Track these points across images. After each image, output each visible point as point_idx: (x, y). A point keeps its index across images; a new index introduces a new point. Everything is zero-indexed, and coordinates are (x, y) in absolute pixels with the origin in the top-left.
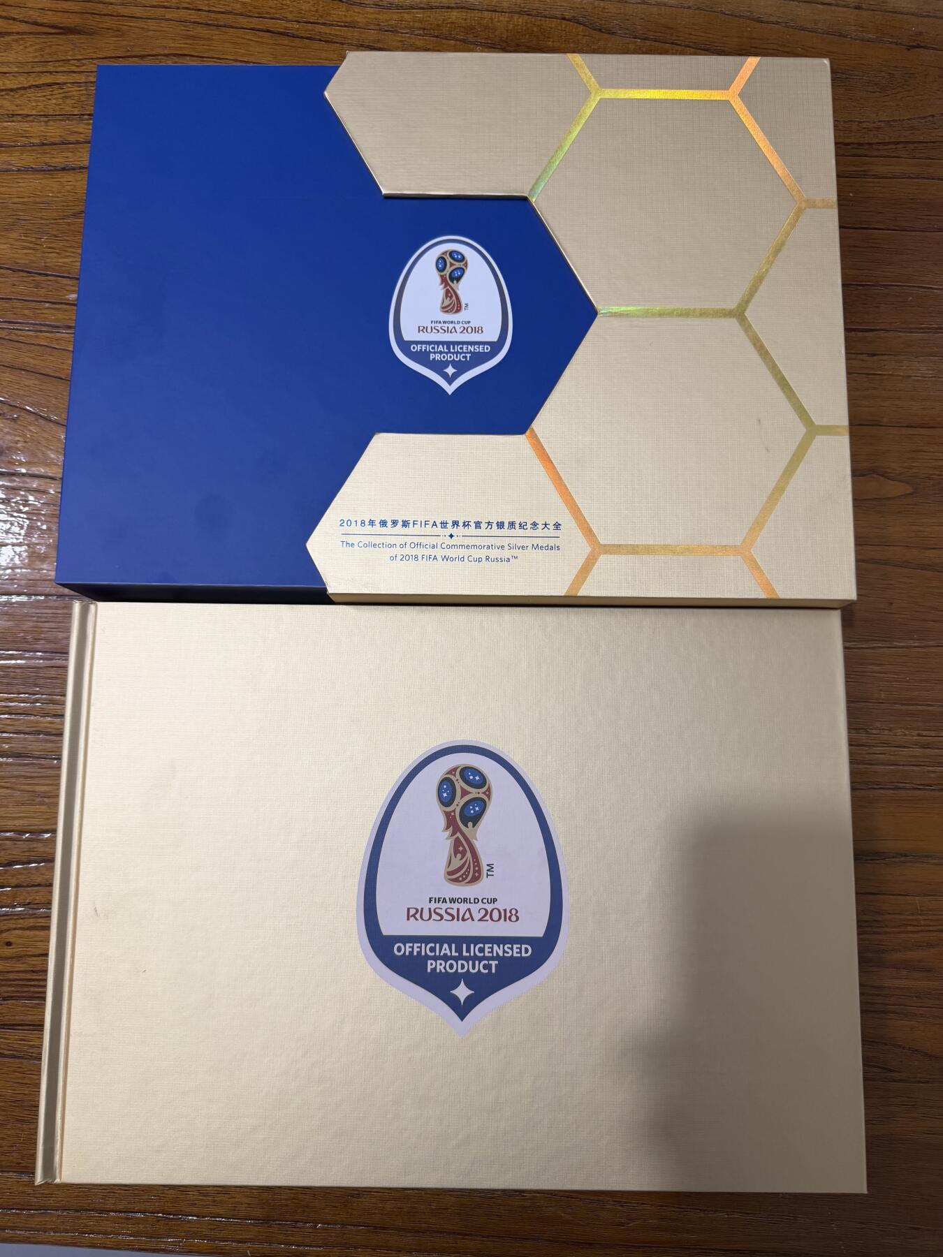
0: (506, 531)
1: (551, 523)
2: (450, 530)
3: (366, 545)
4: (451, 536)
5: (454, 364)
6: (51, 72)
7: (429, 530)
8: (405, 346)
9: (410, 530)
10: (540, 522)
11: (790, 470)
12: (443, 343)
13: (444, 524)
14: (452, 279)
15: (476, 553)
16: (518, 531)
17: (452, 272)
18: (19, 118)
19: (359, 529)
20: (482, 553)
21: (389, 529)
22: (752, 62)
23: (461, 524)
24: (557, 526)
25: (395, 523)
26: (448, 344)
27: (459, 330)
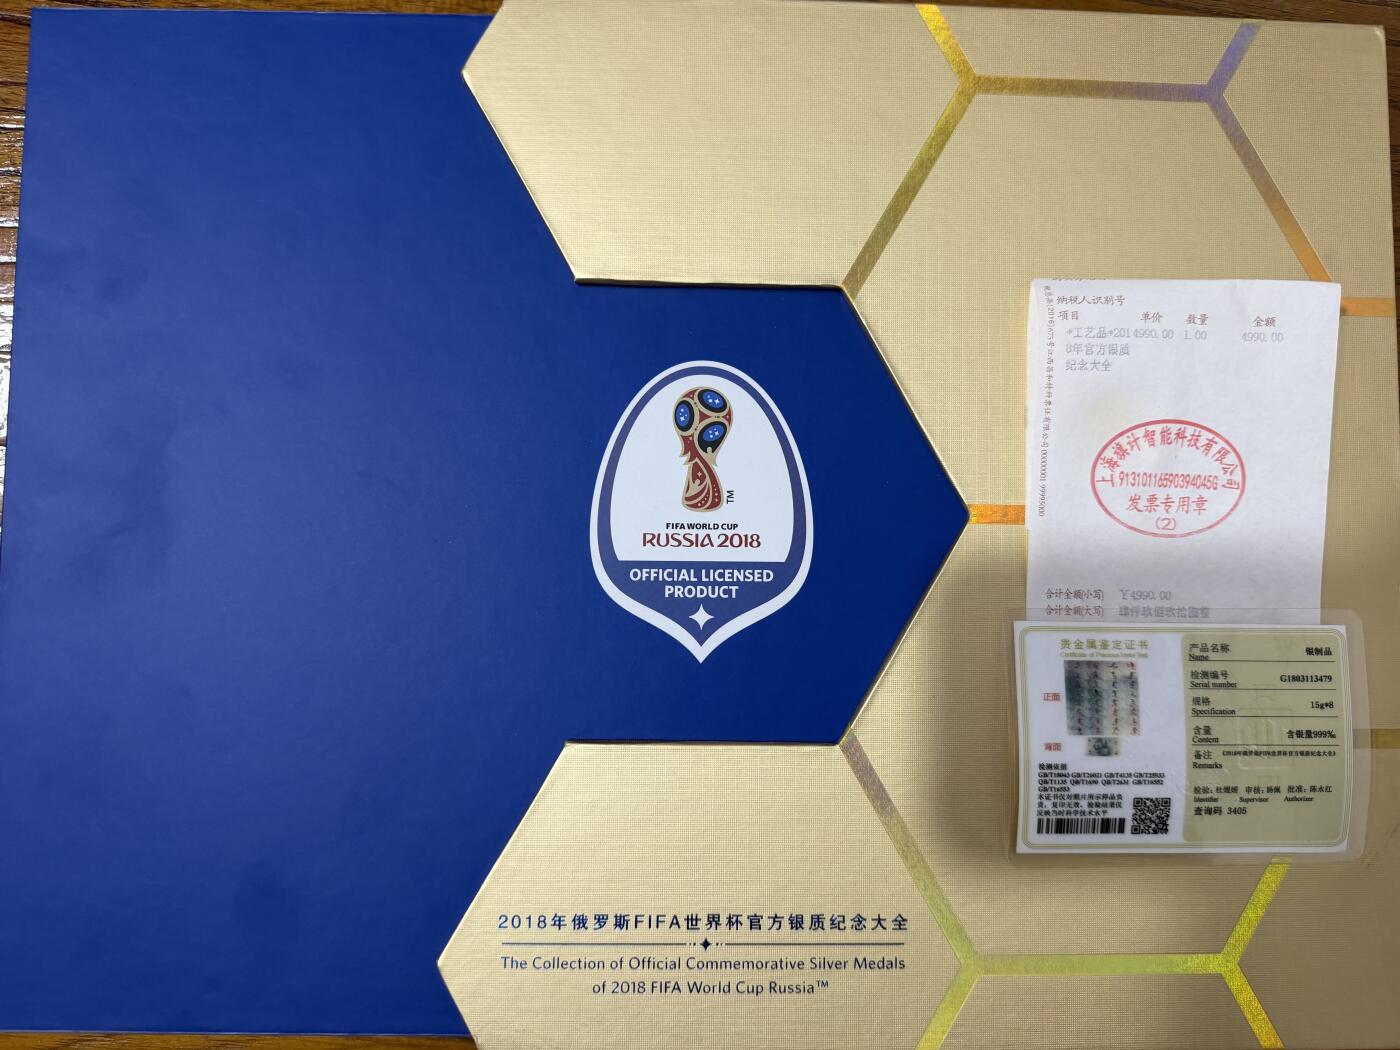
0: (806, 934)
1: (889, 918)
2: (704, 931)
3: (548, 965)
4: (706, 944)
5: (709, 604)
7: (664, 933)
8: (619, 571)
9: (630, 934)
10: (869, 915)
12: (688, 565)
13: (692, 921)
14: (704, 445)
15: (751, 977)
16: (829, 934)
17: (703, 430)
19: (533, 934)
20: (763, 977)
21: (590, 933)
23: (724, 920)
24: (900, 923)
25: (601, 920)
26: (697, 567)
27: (717, 542)
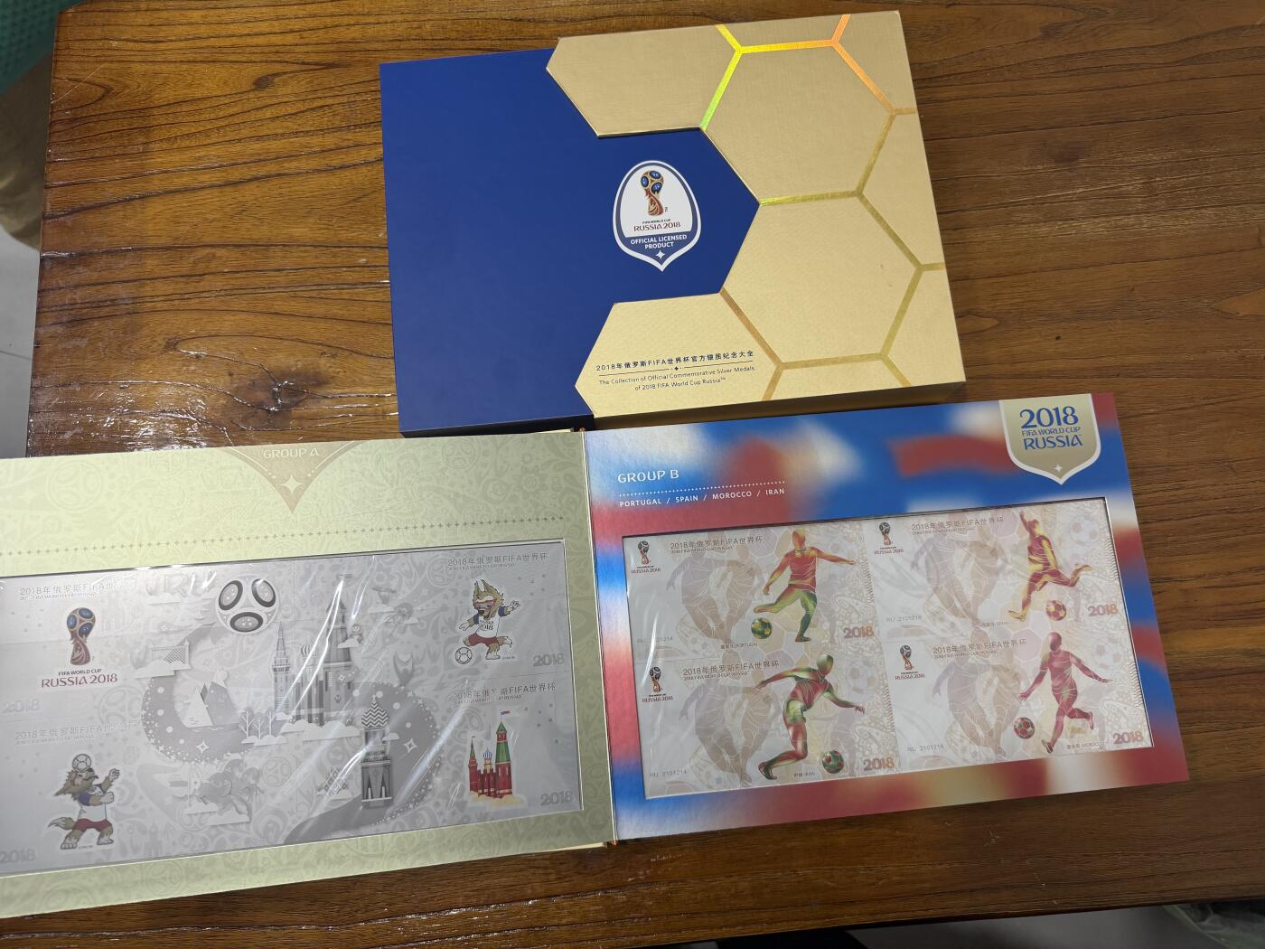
0: (714, 361)
1: (746, 352)
2: (675, 364)
3: (617, 382)
4: (676, 369)
5: (663, 250)
6: (320, 98)
7: (660, 366)
8: (626, 241)
9: (647, 367)
10: (738, 352)
11: (907, 299)
12: (653, 236)
13: (670, 361)
14: (654, 192)
15: (695, 379)
16: (722, 360)
17: (653, 186)
18: (302, 134)
19: (611, 371)
20: (700, 378)
21: (632, 368)
22: (846, 17)
23: (682, 359)
24: (750, 353)
25: (635, 364)
26: (657, 236)
27: (663, 226)
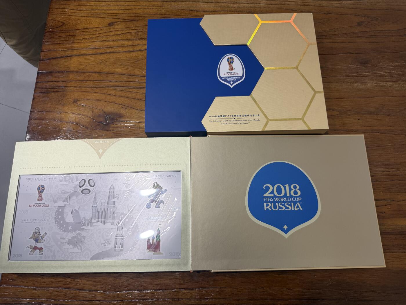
0: (247, 117)
1: (257, 115)
2: (234, 117)
3: (215, 121)
4: (234, 119)
5: (232, 81)
6: (128, 30)
7: (229, 117)
8: (221, 78)
9: (225, 118)
10: (255, 115)
11: (311, 102)
12: (230, 77)
13: (233, 116)
14: (231, 63)
15: (240, 122)
16: (250, 117)
17: (231, 62)
18: (121, 40)
19: (213, 118)
20: (242, 122)
21: (220, 117)
22: (295, 14)
23: (236, 116)
24: (259, 115)
25: (221, 116)
26: (231, 77)
27: (233, 74)
